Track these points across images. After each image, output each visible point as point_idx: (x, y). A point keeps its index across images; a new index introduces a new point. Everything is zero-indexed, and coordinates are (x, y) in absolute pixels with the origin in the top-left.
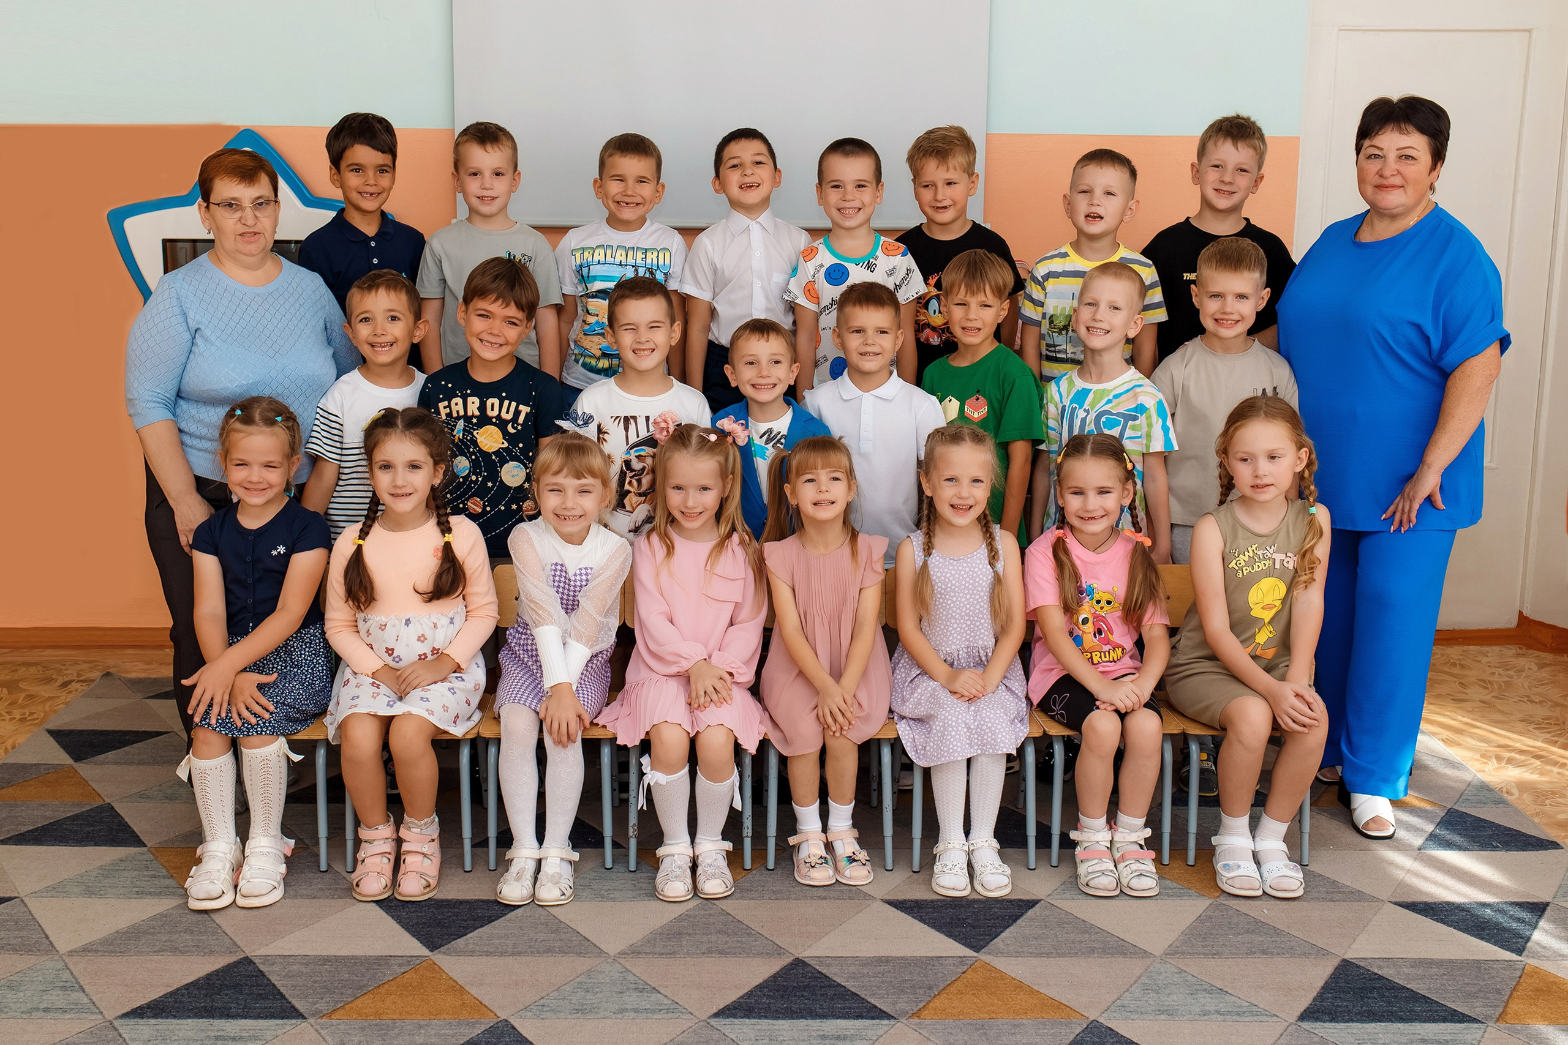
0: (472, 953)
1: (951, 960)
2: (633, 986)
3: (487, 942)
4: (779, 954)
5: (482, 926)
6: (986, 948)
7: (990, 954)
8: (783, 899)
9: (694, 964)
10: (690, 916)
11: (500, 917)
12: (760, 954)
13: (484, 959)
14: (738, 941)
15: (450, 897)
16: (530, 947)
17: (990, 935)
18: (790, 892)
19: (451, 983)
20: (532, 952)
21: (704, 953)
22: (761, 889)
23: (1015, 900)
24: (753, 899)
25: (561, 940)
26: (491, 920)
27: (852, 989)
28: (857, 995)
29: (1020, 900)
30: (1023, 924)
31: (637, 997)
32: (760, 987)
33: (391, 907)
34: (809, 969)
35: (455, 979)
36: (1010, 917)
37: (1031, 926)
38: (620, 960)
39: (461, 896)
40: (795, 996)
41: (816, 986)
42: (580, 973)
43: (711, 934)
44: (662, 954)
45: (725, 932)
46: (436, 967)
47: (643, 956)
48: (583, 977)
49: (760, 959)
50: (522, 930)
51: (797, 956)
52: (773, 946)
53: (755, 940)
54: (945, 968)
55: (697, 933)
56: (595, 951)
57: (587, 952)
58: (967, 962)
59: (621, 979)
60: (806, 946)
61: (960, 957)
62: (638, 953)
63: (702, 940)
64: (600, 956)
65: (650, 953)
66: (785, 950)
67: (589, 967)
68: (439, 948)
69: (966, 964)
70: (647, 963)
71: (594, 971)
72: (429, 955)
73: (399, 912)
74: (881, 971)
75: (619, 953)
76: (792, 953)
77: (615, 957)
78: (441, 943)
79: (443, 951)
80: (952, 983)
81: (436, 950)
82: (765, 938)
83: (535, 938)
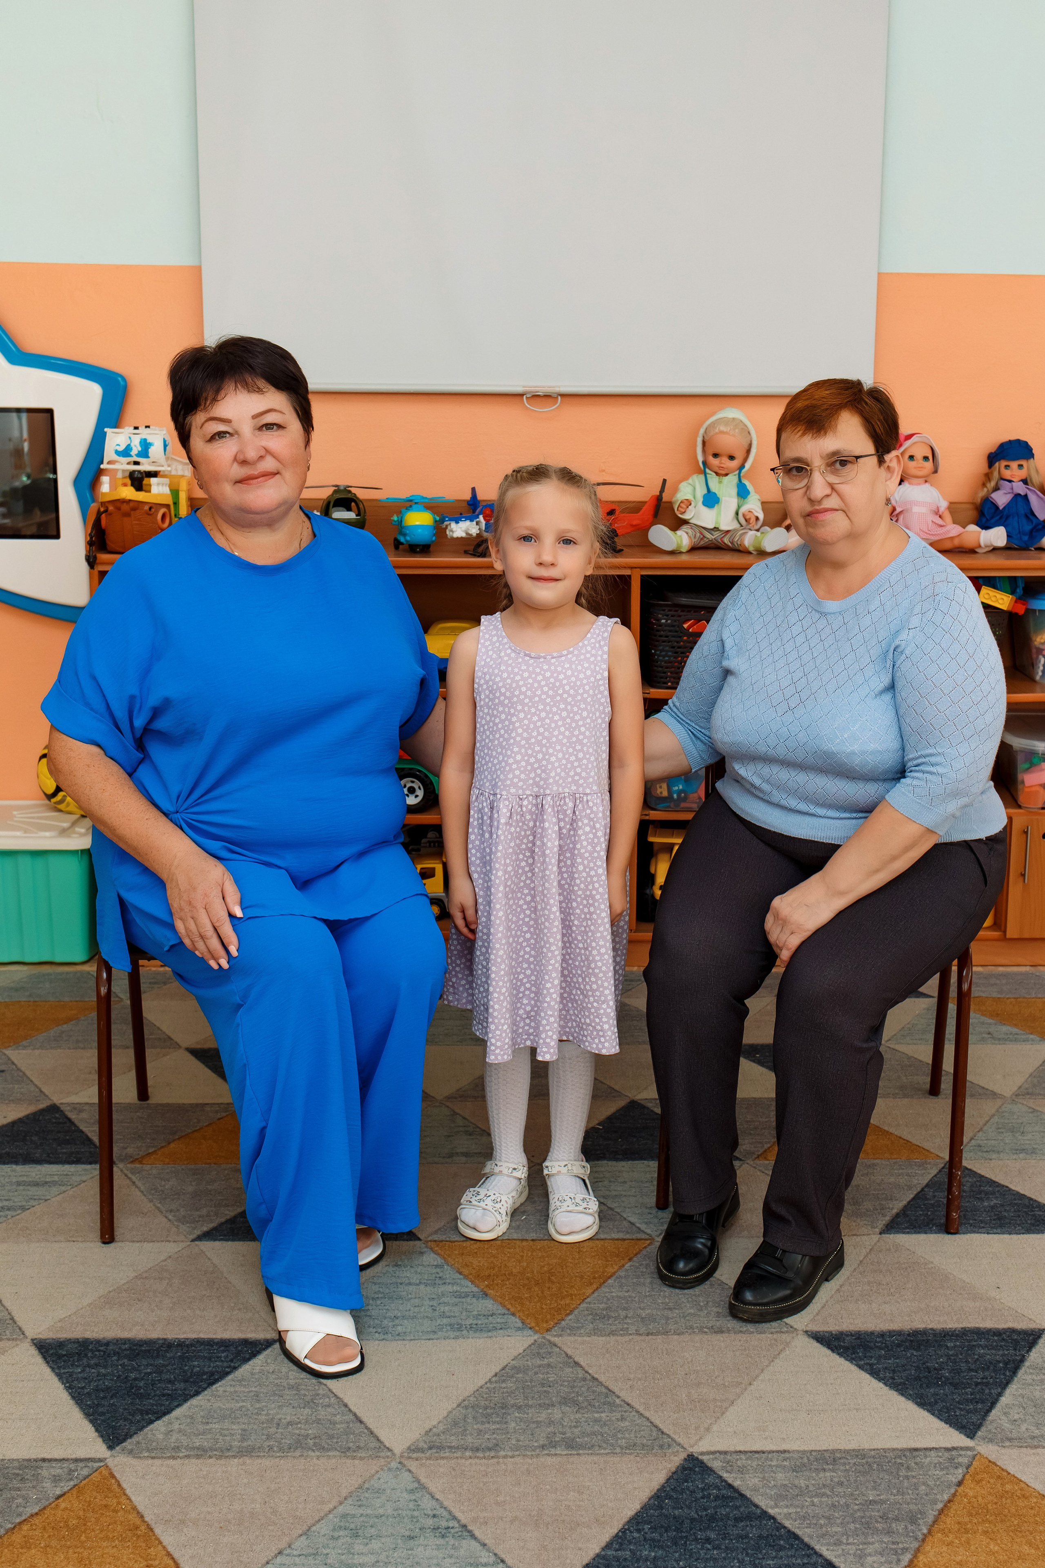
0: (174, 1452)
1: (932, 1456)
2: (430, 1522)
3: (201, 1427)
4: (661, 1447)
5: (197, 1393)
6: (983, 1429)
7: (991, 1441)
8: (658, 1333)
9: (528, 1472)
10: (517, 1369)
11: (228, 1373)
12: (631, 1446)
13: (192, 1466)
14: (596, 1421)
15: (155, 1333)
16: (269, 1437)
17: (983, 1402)
18: (667, 1318)
19: (133, 1517)
20: (271, 1448)
21: (543, 1447)
22: (623, 1313)
23: (1005, 1331)
24: (612, 1333)
25: (318, 1421)
26: (214, 1378)
27: (787, 1524)
28: (796, 1537)
29: (1013, 1331)
30: (1029, 1378)
31: (438, 1547)
32: (636, 1520)
33: (60, 1357)
35: (141, 1508)
36: (1006, 1364)
37: (1042, 1381)
38: (407, 1463)
39: (174, 1333)
40: (696, 1539)
41: (727, 1516)
42: (344, 1493)
43: (553, 1405)
44: (478, 1450)
45: (574, 1401)
46: (113, 1481)
47: (447, 1454)
48: (350, 1501)
49: (632, 1457)
50: (258, 1401)
51: (691, 1450)
52: (651, 1430)
53: (623, 1419)
54: (930, 1473)
55: (530, 1403)
56: (372, 1445)
57: (359, 1447)
58: (960, 1460)
59: (411, 1505)
60: (702, 1429)
61: (947, 1449)
62: (438, 1447)
63: (539, 1419)
64: (379, 1454)
65: (458, 1448)
66: (669, 1436)
67: (360, 1481)
68: (124, 1440)
69: (960, 1464)
70: (454, 1470)
71: (368, 1489)
72: (105, 1456)
73: (72, 1365)
74: (828, 1482)
75: (409, 1448)
76: (682, 1442)
77: (402, 1456)
78: (129, 1429)
79: (130, 1447)
80: (945, 1506)
81: (118, 1445)
82: (638, 1412)
83: (279, 1417)
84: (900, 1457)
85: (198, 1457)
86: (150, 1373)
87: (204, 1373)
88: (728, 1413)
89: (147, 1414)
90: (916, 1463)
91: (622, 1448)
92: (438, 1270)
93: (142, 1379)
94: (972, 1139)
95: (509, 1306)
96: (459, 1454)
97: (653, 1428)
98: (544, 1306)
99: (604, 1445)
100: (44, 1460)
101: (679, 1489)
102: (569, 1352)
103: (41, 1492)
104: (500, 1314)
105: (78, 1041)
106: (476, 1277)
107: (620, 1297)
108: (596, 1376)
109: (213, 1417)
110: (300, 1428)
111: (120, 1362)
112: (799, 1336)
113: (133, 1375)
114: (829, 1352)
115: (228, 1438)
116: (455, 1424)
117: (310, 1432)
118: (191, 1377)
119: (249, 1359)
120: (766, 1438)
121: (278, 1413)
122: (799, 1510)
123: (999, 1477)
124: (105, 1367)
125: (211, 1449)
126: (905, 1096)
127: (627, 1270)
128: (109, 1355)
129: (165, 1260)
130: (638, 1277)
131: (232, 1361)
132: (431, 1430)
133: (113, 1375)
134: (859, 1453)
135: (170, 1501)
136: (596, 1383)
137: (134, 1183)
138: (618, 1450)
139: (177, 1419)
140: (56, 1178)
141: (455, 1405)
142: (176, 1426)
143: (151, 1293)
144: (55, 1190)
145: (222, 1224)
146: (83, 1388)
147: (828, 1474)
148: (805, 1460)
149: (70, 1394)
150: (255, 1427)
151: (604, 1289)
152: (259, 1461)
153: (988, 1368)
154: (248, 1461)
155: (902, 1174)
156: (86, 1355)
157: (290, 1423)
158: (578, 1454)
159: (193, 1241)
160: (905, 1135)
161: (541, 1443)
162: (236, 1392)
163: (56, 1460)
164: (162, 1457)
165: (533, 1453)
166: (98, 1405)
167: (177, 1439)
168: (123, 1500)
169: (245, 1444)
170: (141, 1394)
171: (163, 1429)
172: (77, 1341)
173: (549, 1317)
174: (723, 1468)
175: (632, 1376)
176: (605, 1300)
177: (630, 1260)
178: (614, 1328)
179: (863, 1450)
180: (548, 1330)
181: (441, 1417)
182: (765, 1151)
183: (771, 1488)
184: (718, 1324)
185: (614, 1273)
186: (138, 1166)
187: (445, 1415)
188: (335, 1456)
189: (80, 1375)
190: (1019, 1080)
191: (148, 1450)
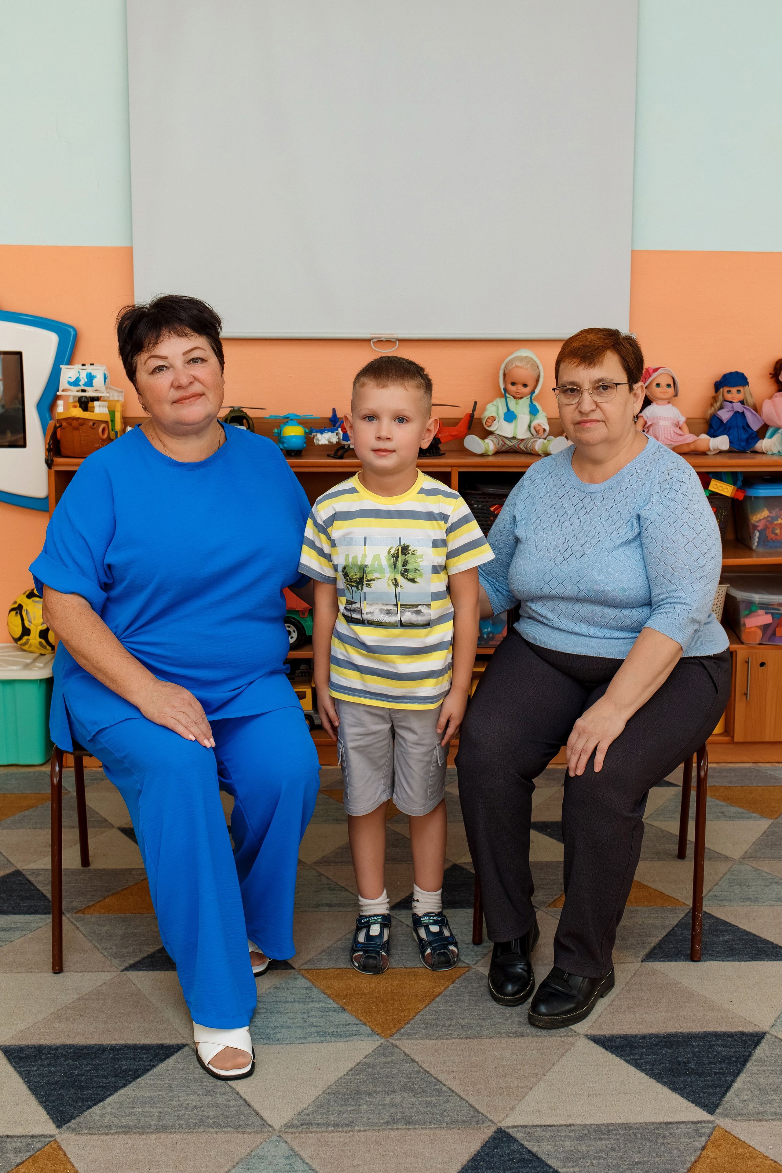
0: (107, 1129)
1: (683, 1128)
3: (128, 1111)
4: (477, 1122)
5: (125, 1085)
6: (721, 1107)
7: (726, 1116)
8: (474, 1037)
9: (376, 1142)
10: (368, 1065)
11: (148, 1070)
12: (454, 1123)
13: (121, 1140)
14: (428, 1103)
15: (92, 1041)
17: (720, 1087)
18: (481, 1026)
20: (181, 1126)
21: (387, 1123)
22: (448, 1023)
23: (736, 1033)
24: (440, 1037)
25: (217, 1106)
26: (137, 1074)
29: (742, 1033)
30: (755, 1069)
33: (21, 1059)
34: (515, 1147)
36: (737, 1058)
37: (764, 1071)
38: (286, 1136)
39: (107, 1040)
42: (236, 1159)
43: (395, 1092)
44: (338, 1126)
45: (411, 1088)
46: (61, 1152)
47: (315, 1129)
48: (240, 1165)
49: (455, 1131)
50: (171, 1091)
51: (500, 1125)
52: (469, 1110)
53: (448, 1101)
54: (681, 1140)
55: (378, 1090)
56: (258, 1123)
57: (248, 1125)
58: (704, 1130)
59: (287, 1168)
60: (508, 1109)
61: (694, 1123)
62: (308, 1124)
63: (385, 1102)
64: (262, 1130)
65: (323, 1124)
66: (483, 1114)
67: (249, 1150)
68: (69, 1121)
69: (704, 1134)
70: (320, 1141)
71: (255, 1156)
72: (54, 1133)
73: (30, 1065)
74: (604, 1148)
75: (285, 1125)
76: (493, 1119)
77: (280, 1131)
78: (73, 1113)
79: (73, 1126)
80: (693, 1165)
81: (64, 1125)
82: (459, 1096)
83: (186, 1102)
84: (658, 1129)
85: (125, 1133)
86: (90, 1071)
87: (130, 1070)
88: (527, 1097)
89: (87, 1101)
90: (670, 1133)
91: (447, 1124)
92: (308, 992)
93: (83, 1075)
94: (710, 891)
95: (361, 1018)
96: (323, 1129)
97: (472, 1109)
98: (388, 1018)
99: (434, 1122)
100: (8, 1137)
101: (491, 1154)
102: (407, 1052)
103: (6, 1161)
104: (354, 1024)
105: (36, 823)
106: (336, 997)
107: (446, 1011)
108: (427, 1069)
109: (136, 1103)
110: (203, 1111)
111: (67, 1062)
112: (581, 1039)
113: (76, 1072)
114: (603, 1050)
115: (148, 1119)
116: (321, 1106)
117: (211, 1113)
118: (120, 1073)
119: (164, 1059)
120: (556, 1115)
121: (186, 1100)
122: (582, 1169)
123: (733, 1143)
124: (55, 1066)
125: (135, 1127)
126: (660, 859)
127: (451, 990)
128: (58, 1057)
129: (101, 986)
130: (459, 995)
131: (151, 1061)
132: (302, 1111)
133: (61, 1072)
134: (627, 1126)
135: (103, 1166)
136: (427, 1075)
137: (78, 928)
138: (444, 1125)
139: (109, 1104)
140: (19, 925)
141: (321, 1092)
142: (109, 1110)
143: (90, 1010)
144: (18, 934)
145: (144, 959)
146: (38, 1082)
147: (603, 1142)
148: (586, 1132)
149: (28, 1086)
150: (169, 1110)
151: (434, 1004)
152: (172, 1136)
153: (724, 1061)
154: (164, 1136)
155: (658, 917)
156: (40, 1057)
157: (195, 1107)
158: (414, 1128)
159: (122, 971)
160: (660, 887)
161: (386, 1120)
162: (154, 1084)
163: (17, 1136)
164: (98, 1134)
165: (380, 1128)
166: (49, 1095)
167: (109, 1120)
168: (68, 1166)
169: (161, 1123)
170: (82, 1086)
171: (98, 1112)
172: (33, 1047)
173: (392, 1026)
174: (524, 1138)
175: (455, 1069)
176: (434, 1013)
177: (453, 982)
178: (441, 1033)
179: (630, 1123)
180: (391, 1036)
181: (310, 1101)
182: (555, 901)
183: (560, 1153)
184: (520, 1030)
185: (441, 993)
186: (81, 915)
187: (313, 1100)
188: (229, 1132)
189: (36, 1073)
190: (745, 847)
191: (87, 1129)
